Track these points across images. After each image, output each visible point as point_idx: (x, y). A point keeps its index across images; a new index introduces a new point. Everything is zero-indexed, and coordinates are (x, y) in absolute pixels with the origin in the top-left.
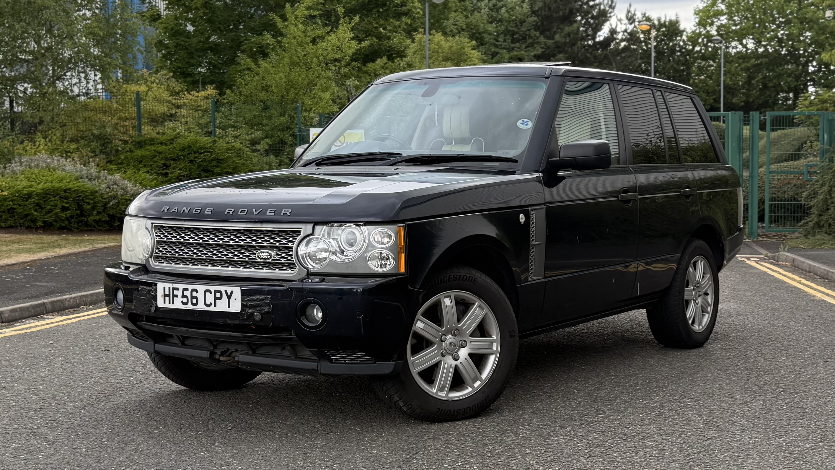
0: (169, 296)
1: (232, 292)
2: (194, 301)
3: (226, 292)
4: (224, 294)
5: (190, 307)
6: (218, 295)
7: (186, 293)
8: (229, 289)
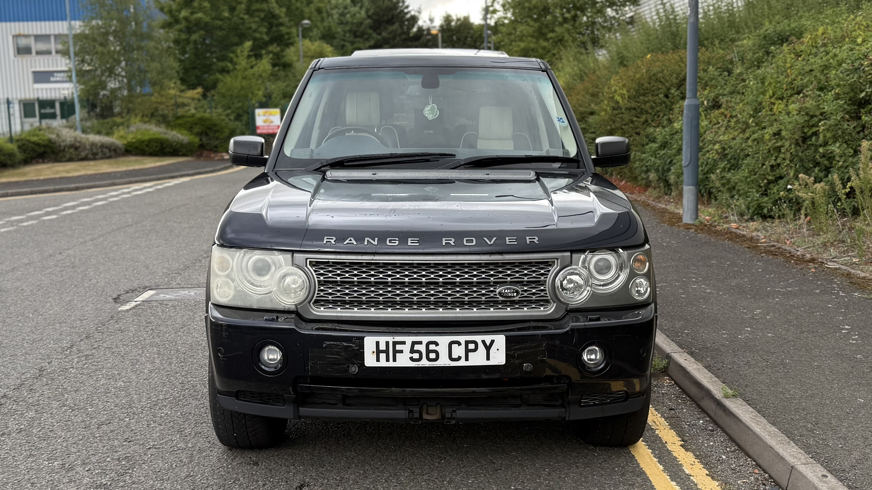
0: (387, 352)
1: (493, 342)
2: (432, 356)
3: (484, 342)
4: (481, 346)
5: (424, 363)
6: (472, 346)
7: (417, 347)
8: (488, 338)
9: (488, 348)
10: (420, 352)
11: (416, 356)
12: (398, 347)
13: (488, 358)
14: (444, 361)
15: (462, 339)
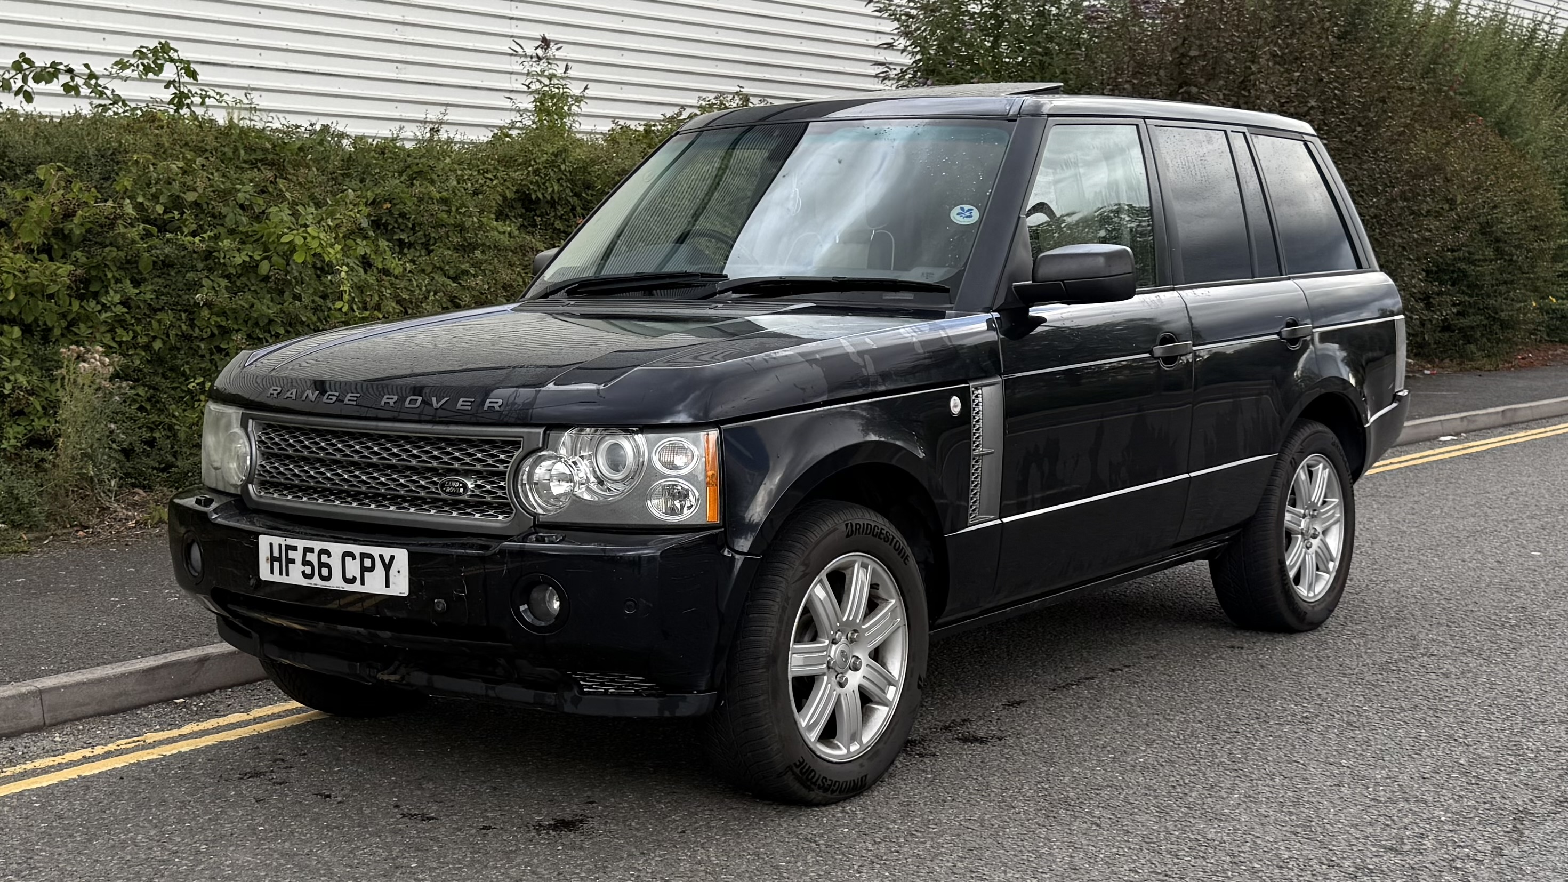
0: (279, 560)
1: (392, 558)
2: (325, 572)
3: (381, 556)
4: (378, 561)
6: (368, 563)
7: (309, 557)
8: (387, 552)
9: (387, 567)
10: (310, 564)
11: (308, 570)
12: (292, 554)
13: (387, 585)
14: (337, 583)
15: (357, 549)
